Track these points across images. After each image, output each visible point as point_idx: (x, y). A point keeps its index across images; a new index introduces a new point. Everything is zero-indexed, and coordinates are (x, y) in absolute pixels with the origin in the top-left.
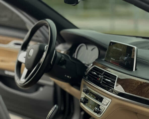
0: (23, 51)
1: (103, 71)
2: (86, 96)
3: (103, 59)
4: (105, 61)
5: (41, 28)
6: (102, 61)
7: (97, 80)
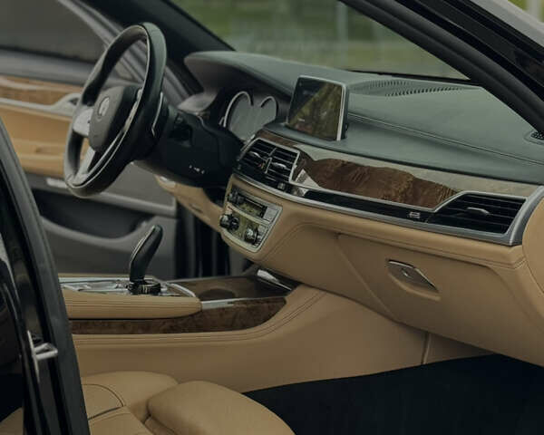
0: (85, 107)
1: (274, 147)
2: (234, 212)
3: (283, 124)
4: (286, 126)
5: (134, 47)
6: (280, 126)
7: (258, 168)
